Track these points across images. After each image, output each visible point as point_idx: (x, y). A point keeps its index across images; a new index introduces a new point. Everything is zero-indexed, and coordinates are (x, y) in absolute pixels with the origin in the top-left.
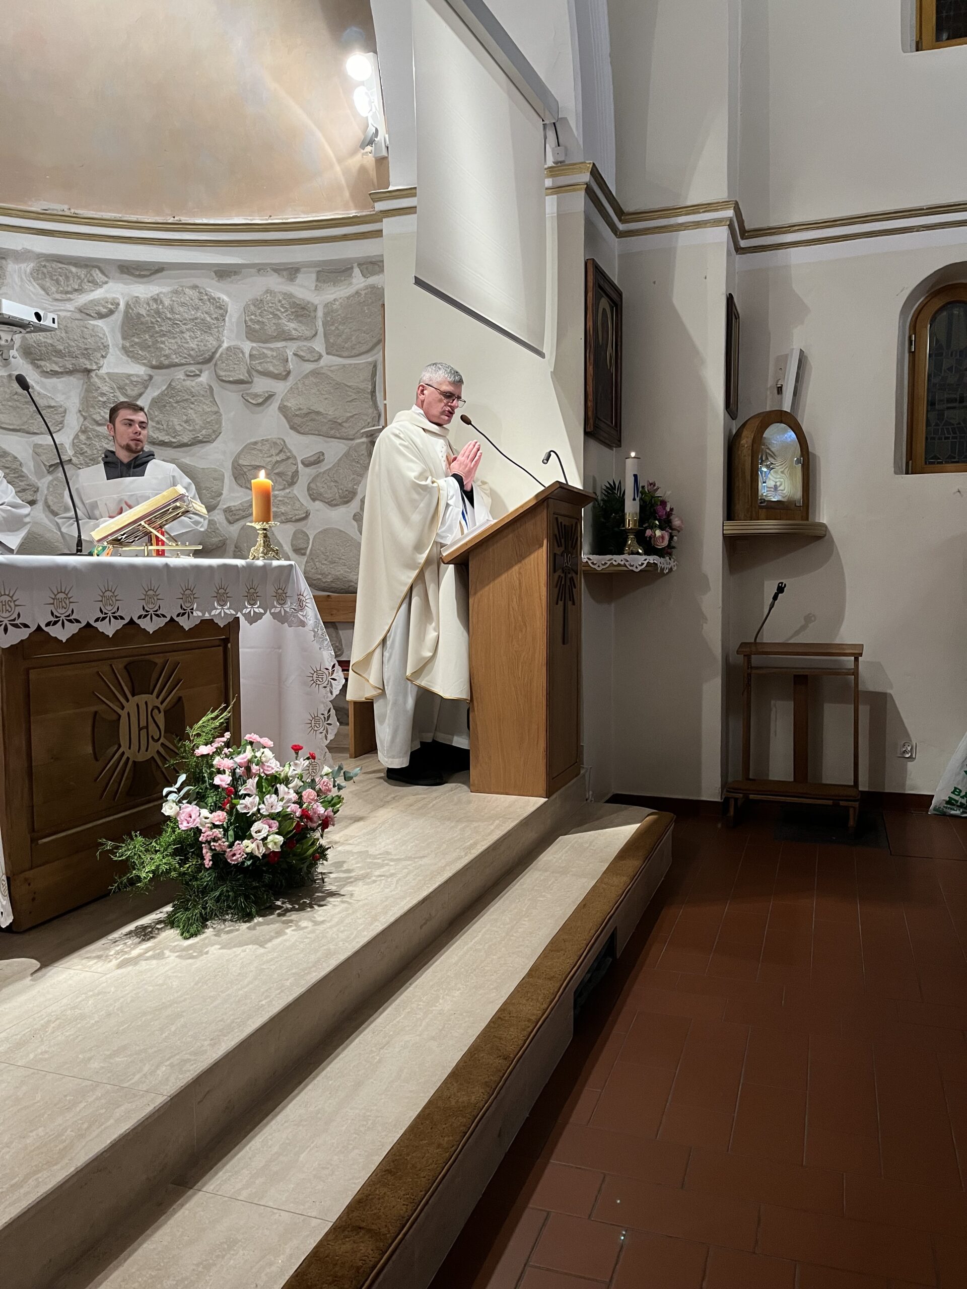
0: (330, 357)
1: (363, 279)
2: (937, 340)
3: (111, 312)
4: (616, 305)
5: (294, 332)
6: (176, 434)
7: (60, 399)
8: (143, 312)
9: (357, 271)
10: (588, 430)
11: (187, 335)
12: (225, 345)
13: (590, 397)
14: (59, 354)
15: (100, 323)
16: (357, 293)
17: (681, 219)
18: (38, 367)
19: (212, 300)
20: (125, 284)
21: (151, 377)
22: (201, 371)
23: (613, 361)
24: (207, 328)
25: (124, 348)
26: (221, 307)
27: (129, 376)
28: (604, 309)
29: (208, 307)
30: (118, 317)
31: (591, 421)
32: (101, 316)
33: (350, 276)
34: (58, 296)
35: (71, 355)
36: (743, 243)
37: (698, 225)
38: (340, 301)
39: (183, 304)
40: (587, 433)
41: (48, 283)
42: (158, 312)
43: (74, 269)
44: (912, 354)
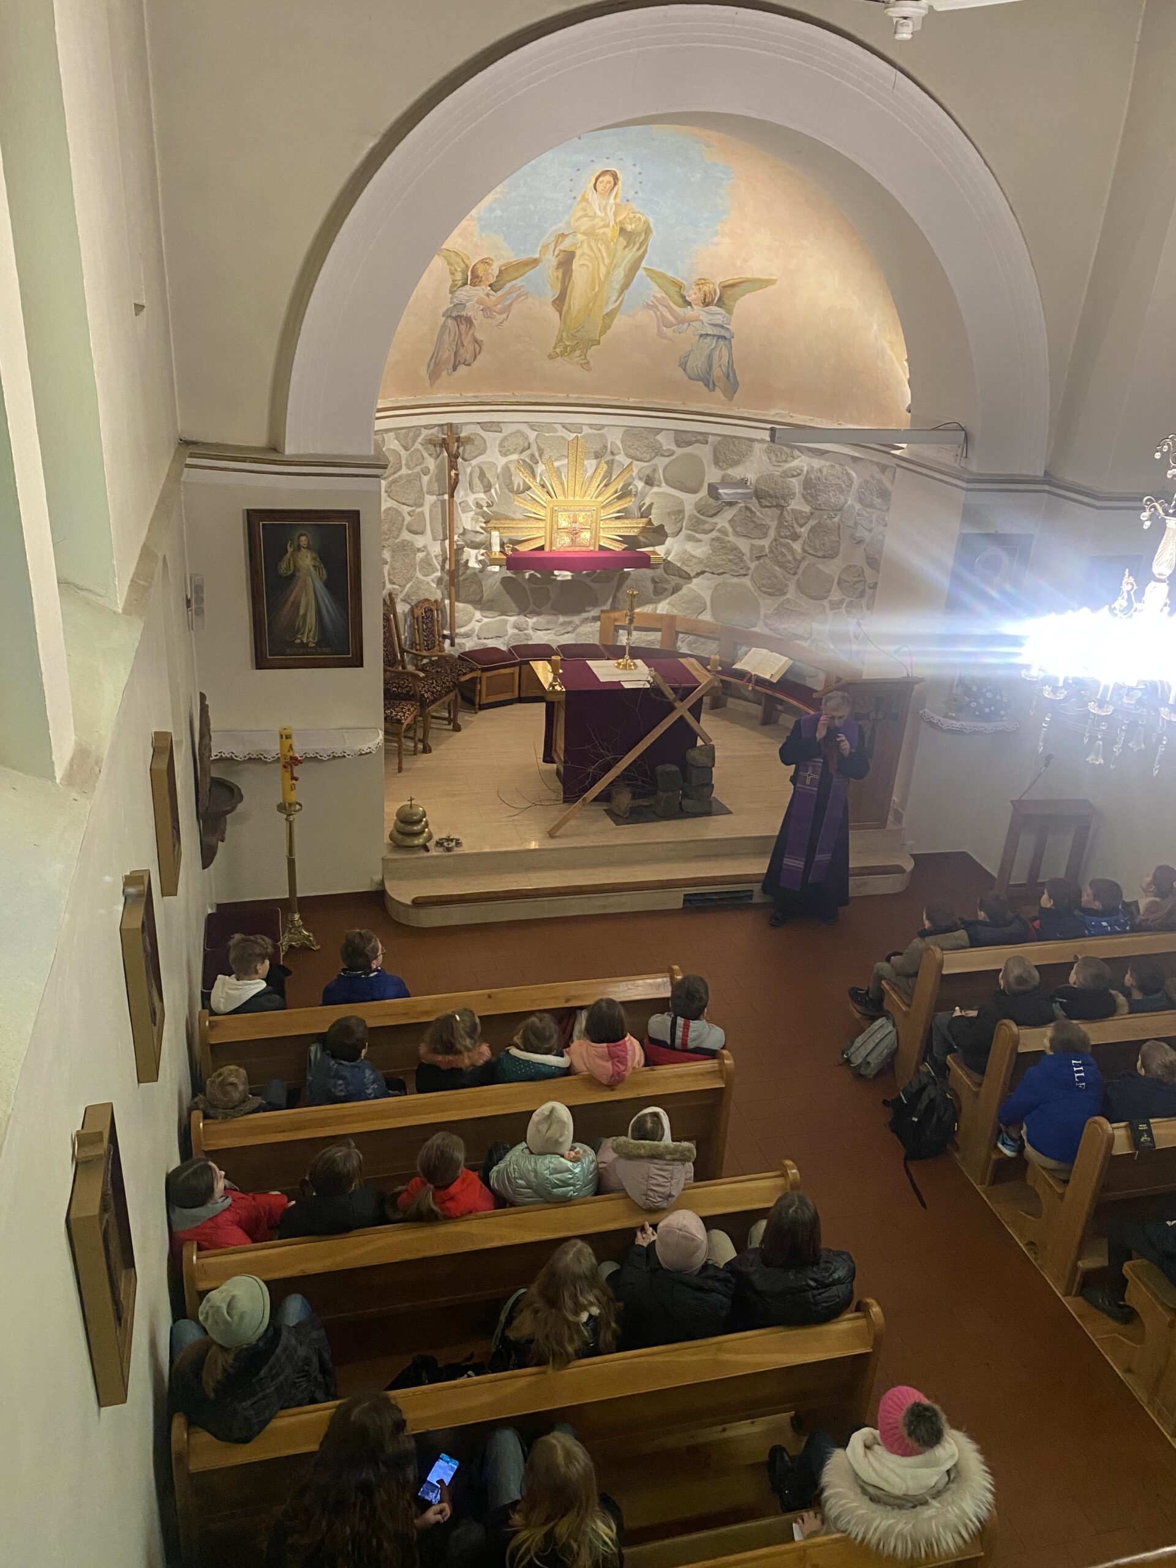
3: (799, 475)
6: (816, 550)
7: (767, 521)
8: (813, 477)
11: (831, 494)
12: (849, 503)
14: (771, 496)
15: (793, 480)
18: (760, 502)
19: (848, 474)
20: (810, 457)
21: (812, 514)
22: (836, 515)
24: (842, 491)
25: (803, 495)
26: (850, 479)
27: (801, 512)
29: (845, 478)
30: (802, 477)
32: (793, 476)
34: (775, 464)
35: (776, 497)
39: (832, 475)
41: (772, 456)
42: (819, 479)
43: (785, 448)
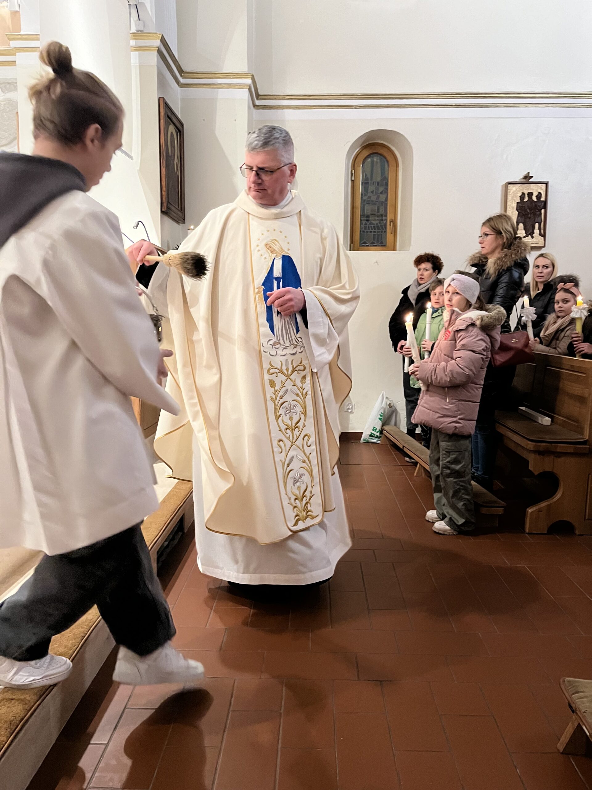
2: (366, 175)
4: (180, 131)
10: (163, 210)
13: (164, 189)
17: (220, 81)
23: (179, 168)
28: (172, 133)
31: (165, 204)
36: (258, 103)
37: (230, 86)
40: (162, 212)
44: (353, 181)
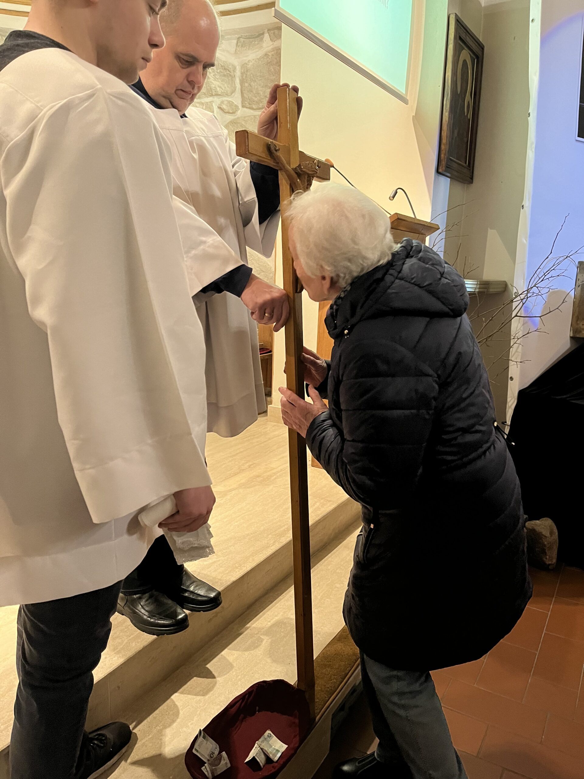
0: (245, 109)
1: (271, 43)
4: (478, 57)
5: (218, 89)
9: (266, 36)
13: (444, 141)
16: (266, 55)
23: (471, 109)
28: (465, 61)
33: (262, 39)
38: (253, 61)
40: (438, 171)
